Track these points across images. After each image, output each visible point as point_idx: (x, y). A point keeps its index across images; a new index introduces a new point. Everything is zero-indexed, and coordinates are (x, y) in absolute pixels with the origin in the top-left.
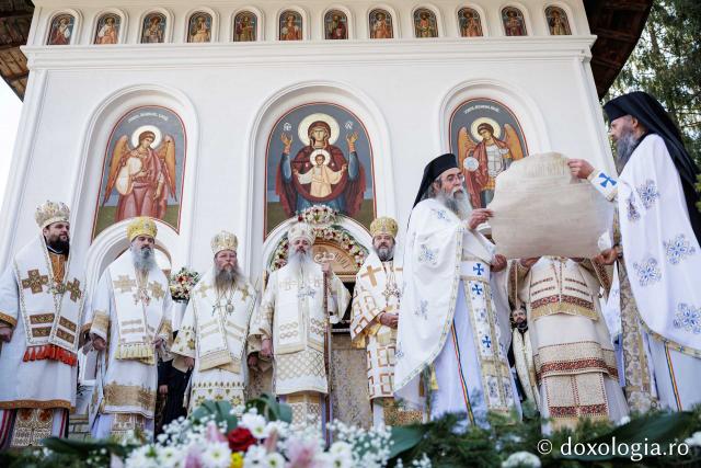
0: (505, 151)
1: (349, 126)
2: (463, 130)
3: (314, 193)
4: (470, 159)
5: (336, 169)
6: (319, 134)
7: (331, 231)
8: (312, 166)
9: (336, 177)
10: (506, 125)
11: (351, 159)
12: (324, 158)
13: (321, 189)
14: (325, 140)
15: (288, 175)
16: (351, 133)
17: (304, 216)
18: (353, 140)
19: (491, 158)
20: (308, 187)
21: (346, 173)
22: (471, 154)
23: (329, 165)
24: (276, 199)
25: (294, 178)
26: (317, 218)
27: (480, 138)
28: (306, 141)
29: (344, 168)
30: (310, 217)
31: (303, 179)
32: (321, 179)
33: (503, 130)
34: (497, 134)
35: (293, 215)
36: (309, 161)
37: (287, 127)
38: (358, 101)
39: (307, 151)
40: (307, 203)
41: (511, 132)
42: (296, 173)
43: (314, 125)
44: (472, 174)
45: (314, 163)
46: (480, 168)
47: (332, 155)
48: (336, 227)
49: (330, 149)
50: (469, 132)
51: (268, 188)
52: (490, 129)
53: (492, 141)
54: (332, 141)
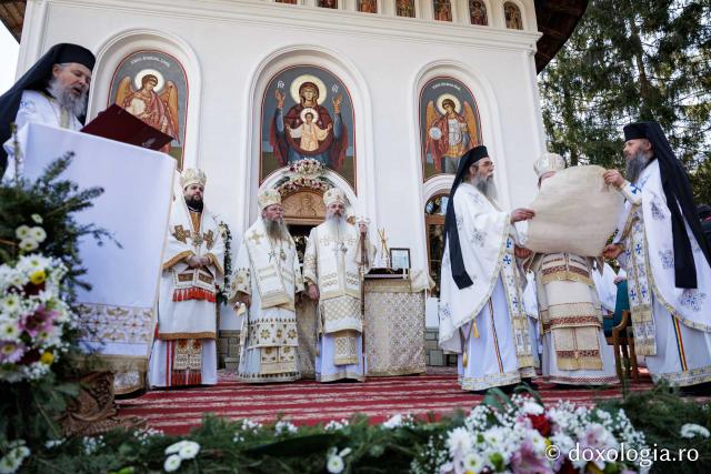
0: (463, 125)
1: (335, 89)
2: (431, 103)
3: (304, 147)
4: (435, 129)
5: (323, 127)
6: (309, 95)
7: (318, 181)
8: (302, 123)
9: (323, 134)
10: (466, 103)
11: (336, 119)
12: (312, 116)
13: (309, 145)
14: (314, 100)
15: (282, 129)
16: (336, 96)
17: (295, 166)
18: (338, 102)
19: (451, 130)
20: (298, 141)
21: (331, 131)
22: (436, 125)
23: (317, 123)
24: (270, 149)
25: (286, 132)
26: (307, 170)
27: (444, 112)
28: (297, 99)
29: (329, 127)
30: (301, 168)
31: (294, 133)
32: (309, 135)
33: (463, 106)
34: (458, 109)
35: (285, 165)
36: (299, 118)
37: (281, 85)
38: (343, 67)
39: (298, 109)
40: (297, 155)
41: (469, 109)
42: (289, 128)
43: (305, 85)
44: (436, 142)
45: (304, 120)
46: (442, 137)
47: (320, 114)
48: (322, 179)
49: (318, 108)
50: (435, 105)
51: (263, 139)
52: (451, 104)
53: (453, 115)
54: (320, 101)
